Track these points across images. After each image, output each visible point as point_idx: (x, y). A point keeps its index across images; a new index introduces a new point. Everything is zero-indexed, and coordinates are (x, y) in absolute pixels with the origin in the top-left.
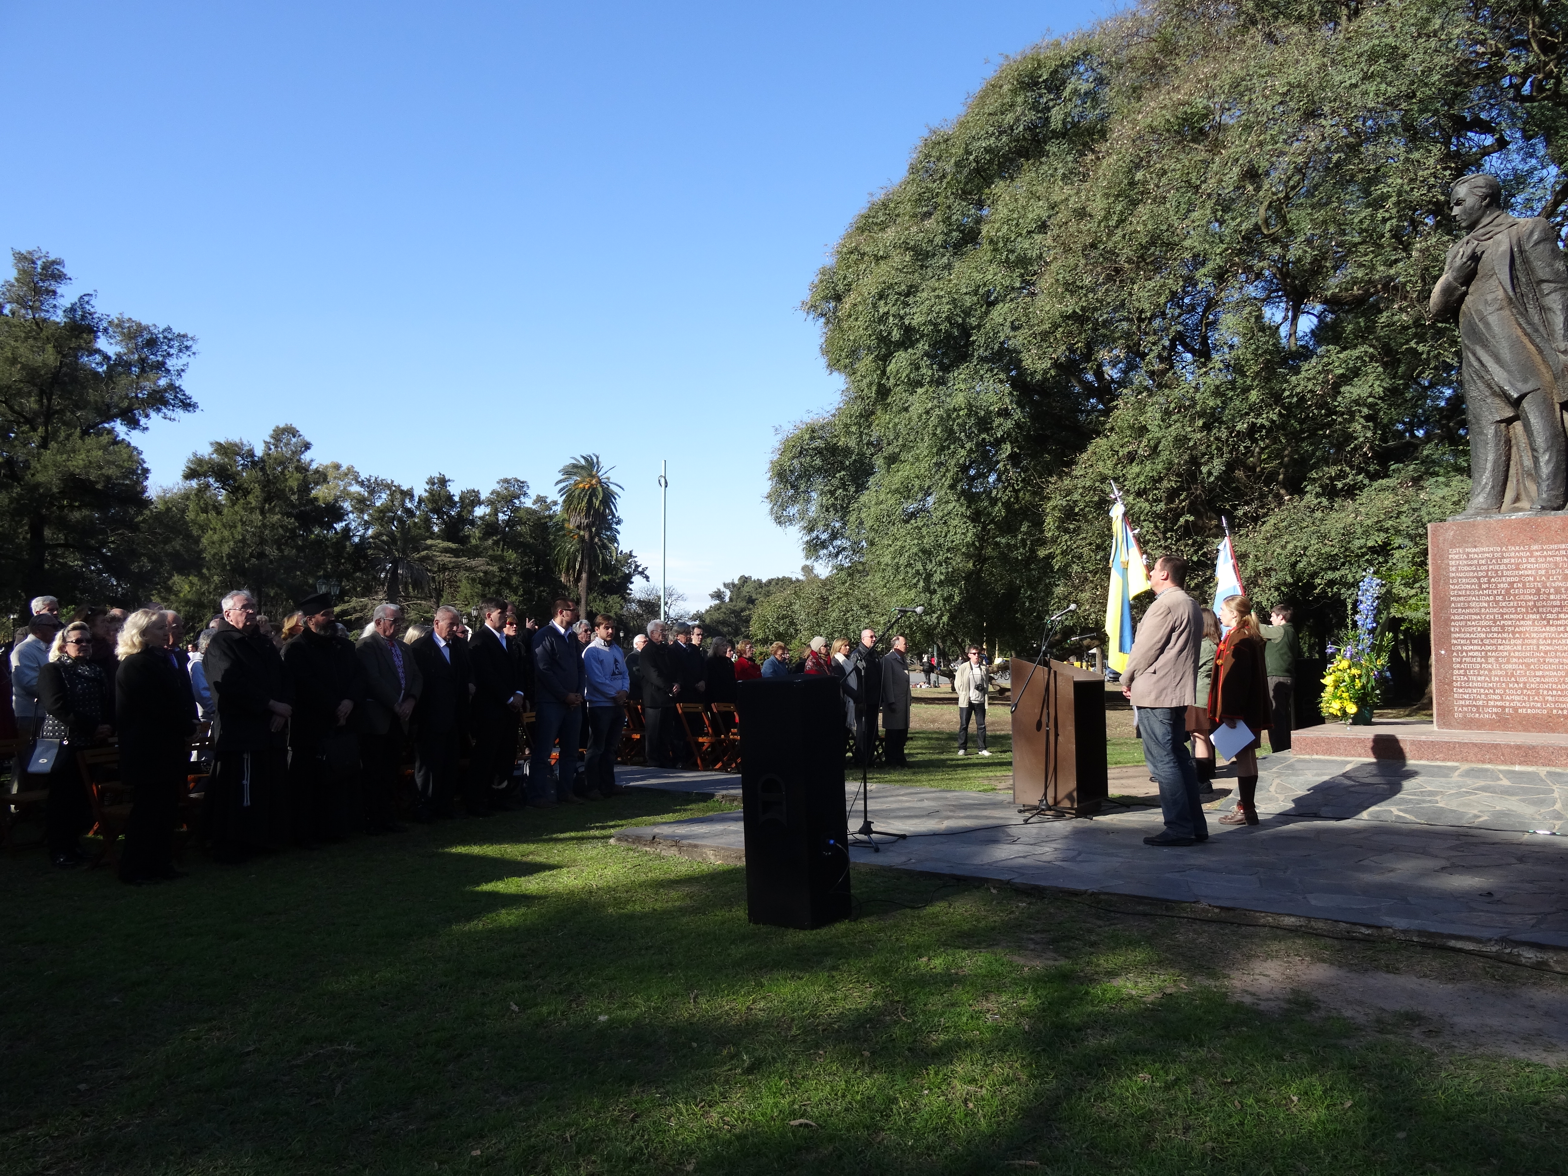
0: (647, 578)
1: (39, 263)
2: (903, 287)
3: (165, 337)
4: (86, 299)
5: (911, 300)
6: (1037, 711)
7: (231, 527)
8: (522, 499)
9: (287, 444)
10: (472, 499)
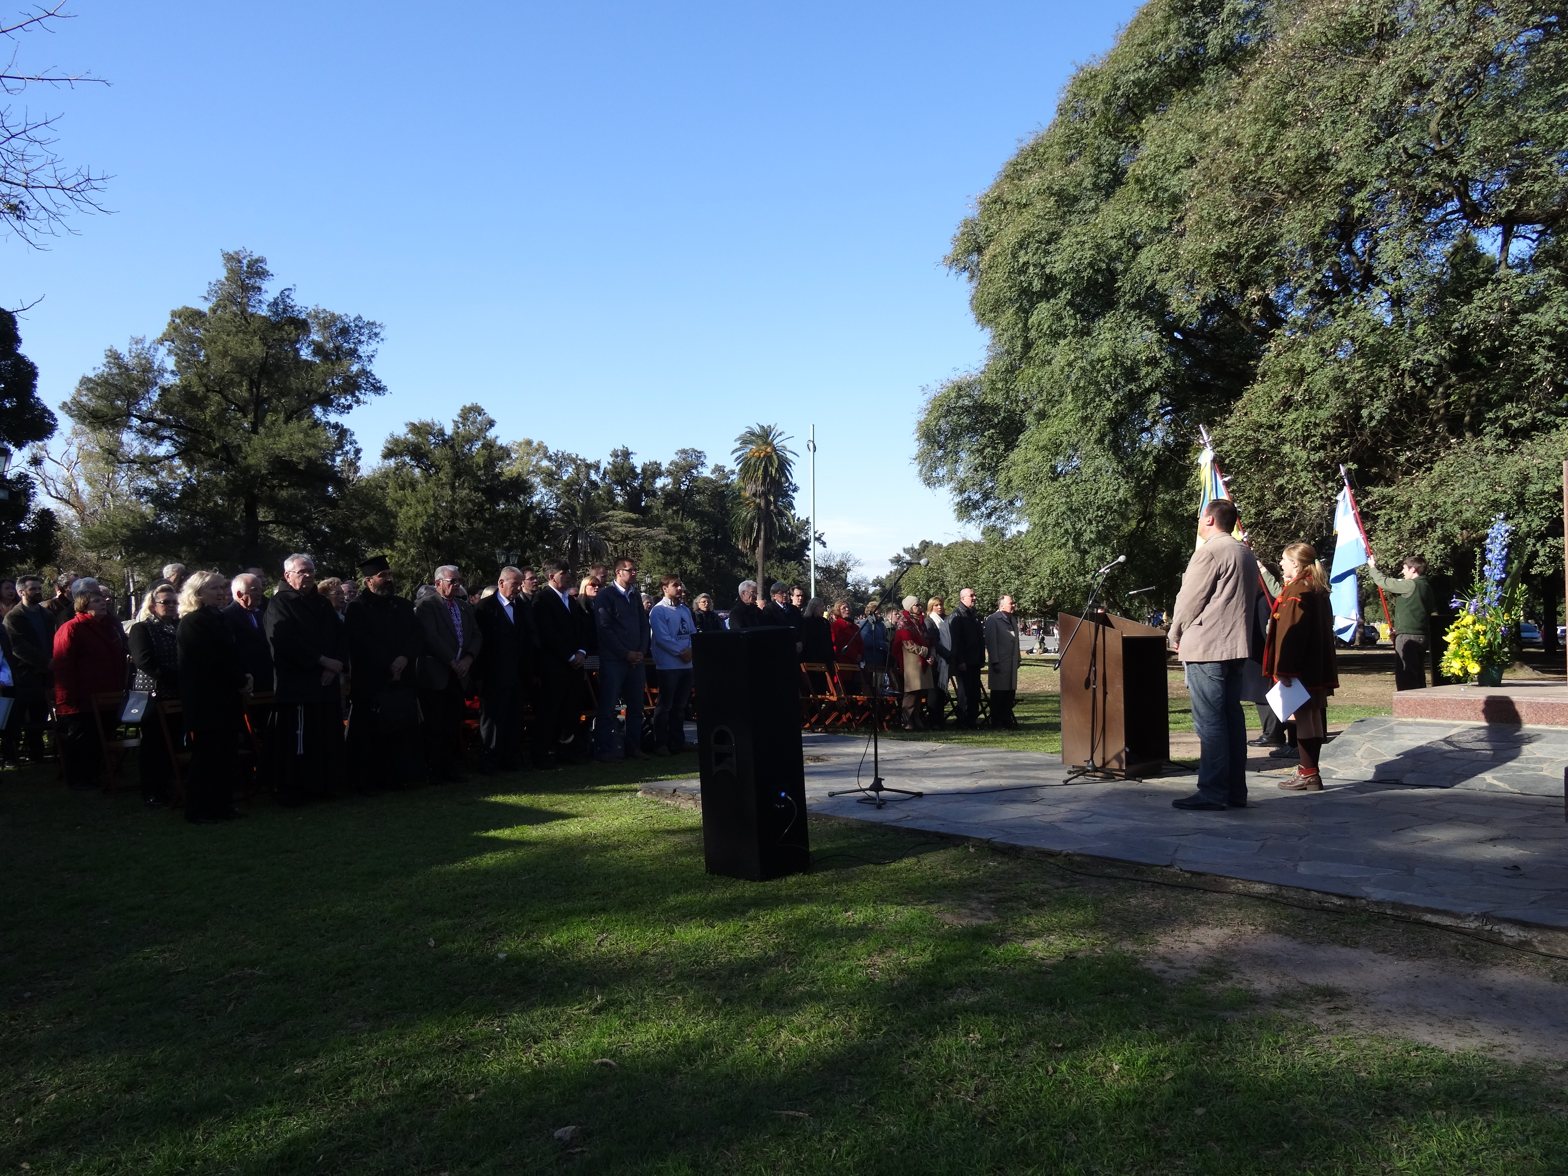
0: (824, 544)
1: (245, 262)
2: (1044, 234)
3: (356, 326)
4: (287, 293)
5: (1052, 247)
6: (1086, 668)
7: (424, 502)
8: (700, 469)
9: (473, 423)
10: (653, 470)
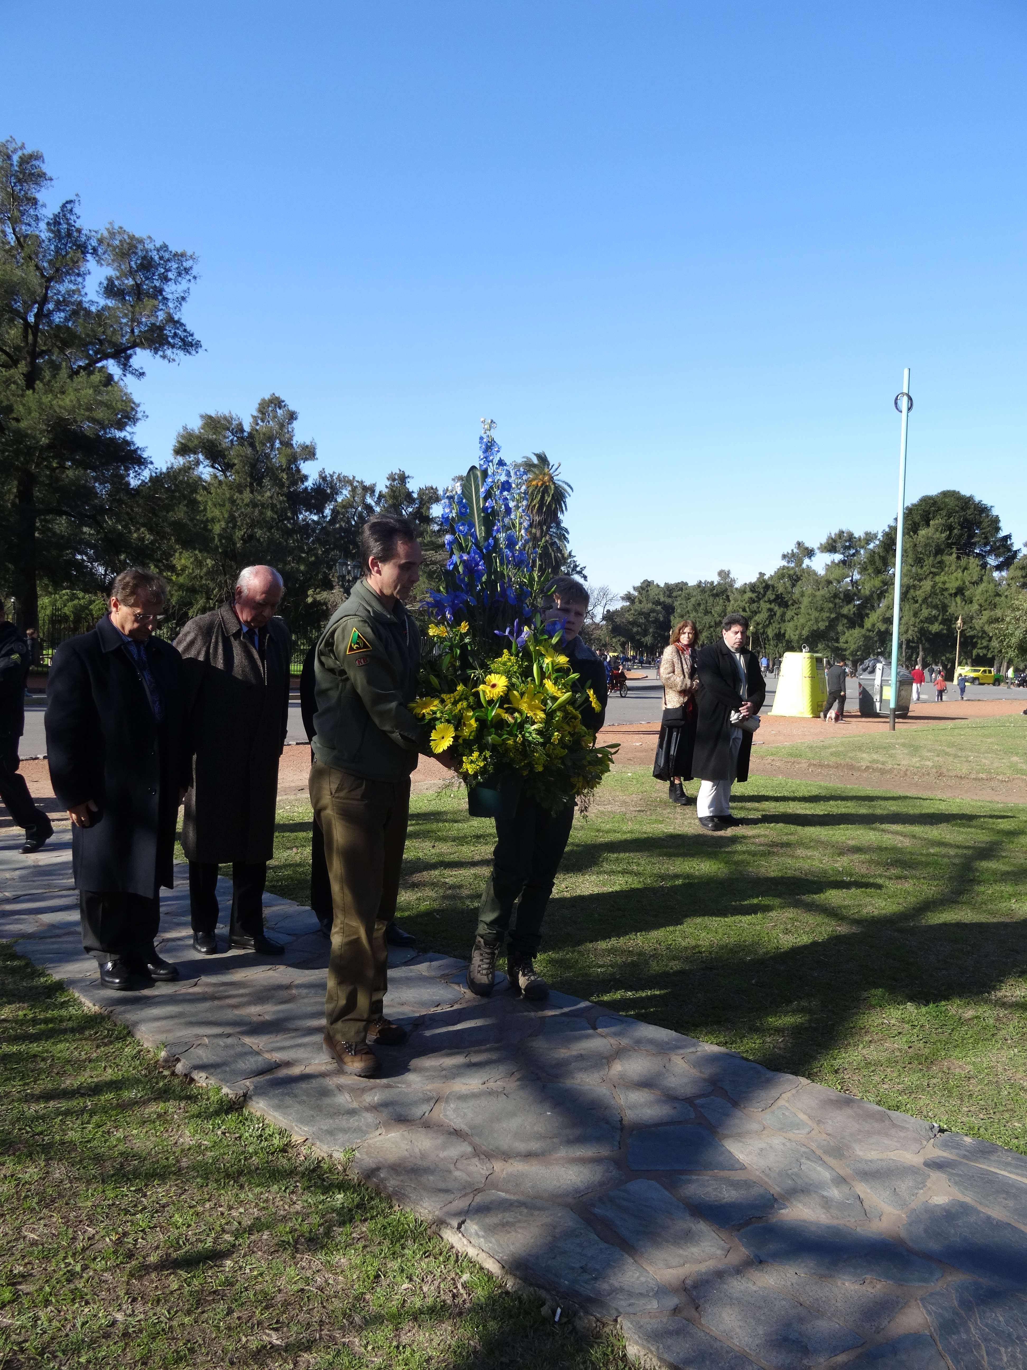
1: (15, 157)
3: (161, 258)
4: (70, 207)
9: (274, 417)
10: (431, 496)
